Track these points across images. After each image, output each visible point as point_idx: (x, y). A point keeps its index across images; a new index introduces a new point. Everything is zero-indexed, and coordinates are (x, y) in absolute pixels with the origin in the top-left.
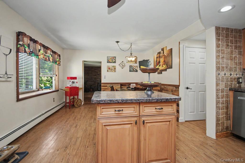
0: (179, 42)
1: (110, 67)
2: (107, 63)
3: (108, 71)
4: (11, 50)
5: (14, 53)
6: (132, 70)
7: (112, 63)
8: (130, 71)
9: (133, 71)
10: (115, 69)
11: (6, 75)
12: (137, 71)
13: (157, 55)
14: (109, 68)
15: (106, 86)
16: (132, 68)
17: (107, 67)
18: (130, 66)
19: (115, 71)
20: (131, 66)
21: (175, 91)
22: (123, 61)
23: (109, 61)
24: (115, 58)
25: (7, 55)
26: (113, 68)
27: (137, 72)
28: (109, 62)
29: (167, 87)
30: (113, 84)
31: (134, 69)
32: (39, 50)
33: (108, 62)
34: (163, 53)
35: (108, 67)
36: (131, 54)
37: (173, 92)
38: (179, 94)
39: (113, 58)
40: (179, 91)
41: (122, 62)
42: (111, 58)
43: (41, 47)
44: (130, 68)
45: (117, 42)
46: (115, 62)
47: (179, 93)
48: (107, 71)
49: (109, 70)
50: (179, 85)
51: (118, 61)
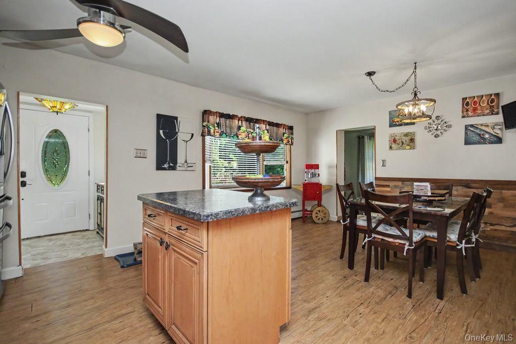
1: (397, 138)
2: (390, 127)
3: (391, 148)
4: (193, 135)
5: (198, 139)
6: (476, 138)
7: (403, 127)
8: (467, 142)
9: (482, 141)
10: (412, 140)
11: (186, 164)
12: (498, 141)
14: (395, 141)
15: (388, 186)
16: (478, 131)
17: (388, 139)
18: (466, 128)
19: (412, 148)
20: (472, 126)
23: (393, 122)
25: (187, 141)
26: (407, 139)
27: (501, 143)
28: (396, 125)
30: (405, 181)
31: (487, 136)
32: (239, 128)
33: (392, 125)
35: (393, 138)
36: (416, 95)
43: (243, 122)
44: (466, 133)
45: (370, 74)
46: (412, 123)
48: (388, 148)
49: (394, 145)
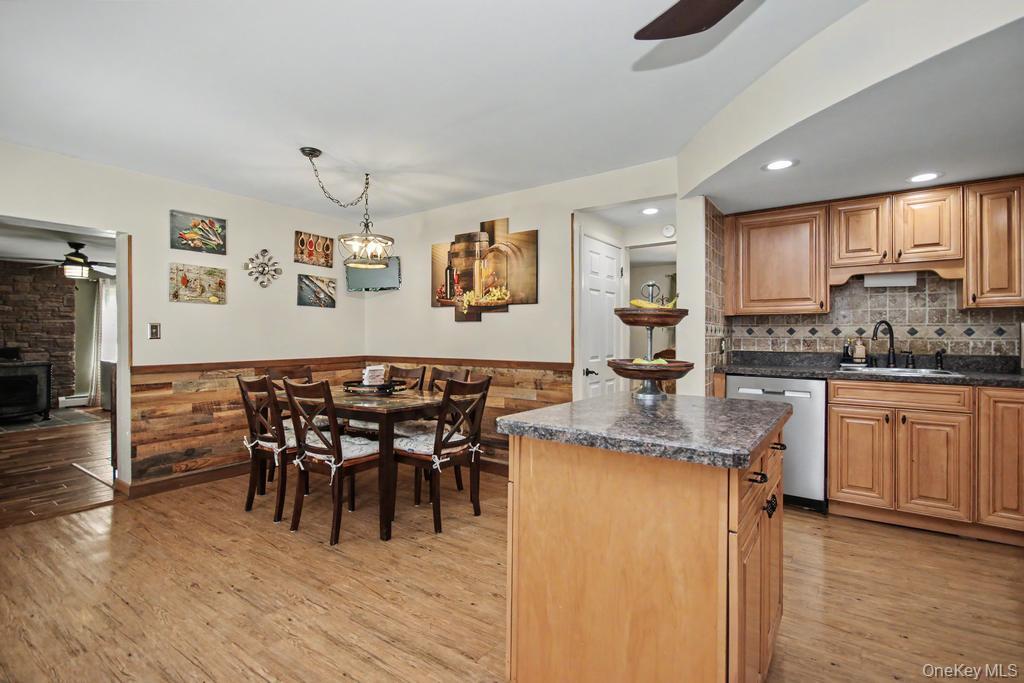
0: (573, 215)
1: (190, 276)
2: (173, 246)
3: (176, 296)
6: (312, 297)
7: (204, 255)
8: (301, 302)
9: (318, 303)
10: (221, 285)
12: (332, 304)
13: (453, 243)
14: (185, 282)
15: (168, 385)
16: (312, 286)
17: (168, 274)
18: (301, 278)
19: (222, 301)
20: (307, 277)
21: (554, 383)
22: (265, 251)
23: (182, 237)
24: (224, 227)
26: (212, 281)
27: (334, 307)
28: (187, 247)
29: (514, 371)
30: (210, 370)
31: (322, 296)
33: (179, 243)
34: (492, 241)
35: (181, 273)
36: (367, 226)
37: (542, 389)
38: (571, 395)
39: (212, 223)
40: (571, 384)
41: (258, 252)
42: (195, 226)
44: (300, 288)
46: (221, 250)
47: (573, 389)
48: (170, 296)
49: (183, 292)
50: (570, 362)
51: (242, 245)
